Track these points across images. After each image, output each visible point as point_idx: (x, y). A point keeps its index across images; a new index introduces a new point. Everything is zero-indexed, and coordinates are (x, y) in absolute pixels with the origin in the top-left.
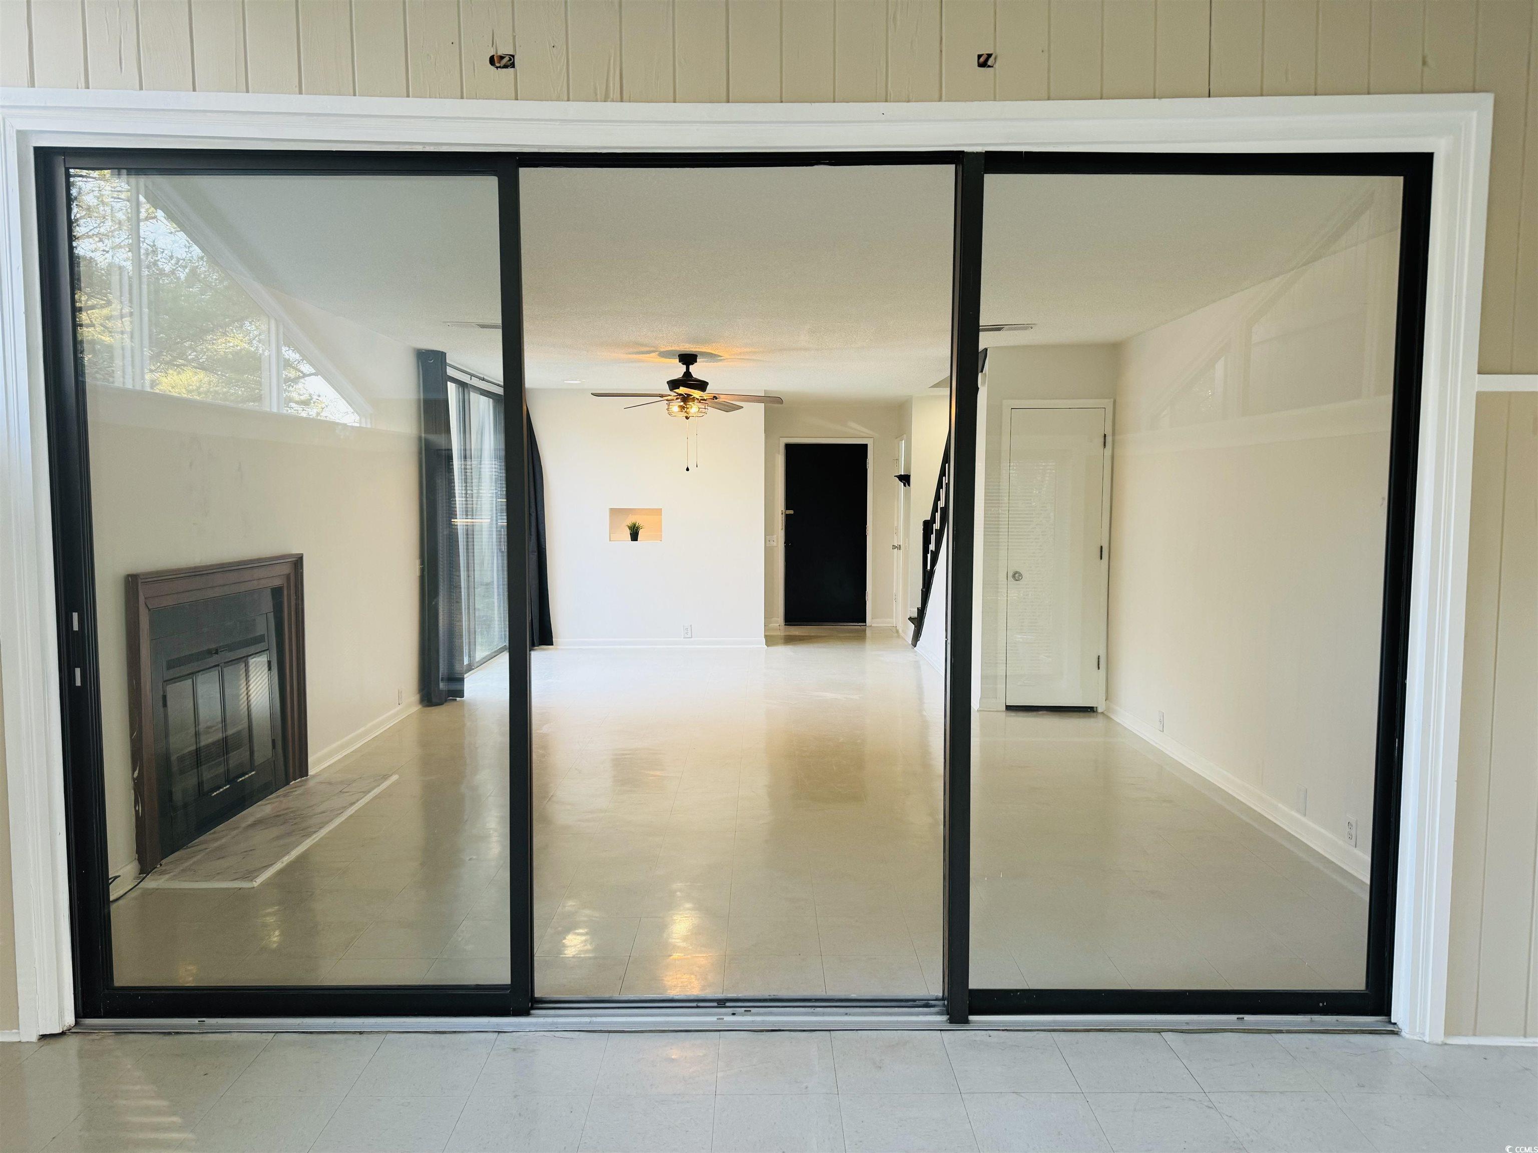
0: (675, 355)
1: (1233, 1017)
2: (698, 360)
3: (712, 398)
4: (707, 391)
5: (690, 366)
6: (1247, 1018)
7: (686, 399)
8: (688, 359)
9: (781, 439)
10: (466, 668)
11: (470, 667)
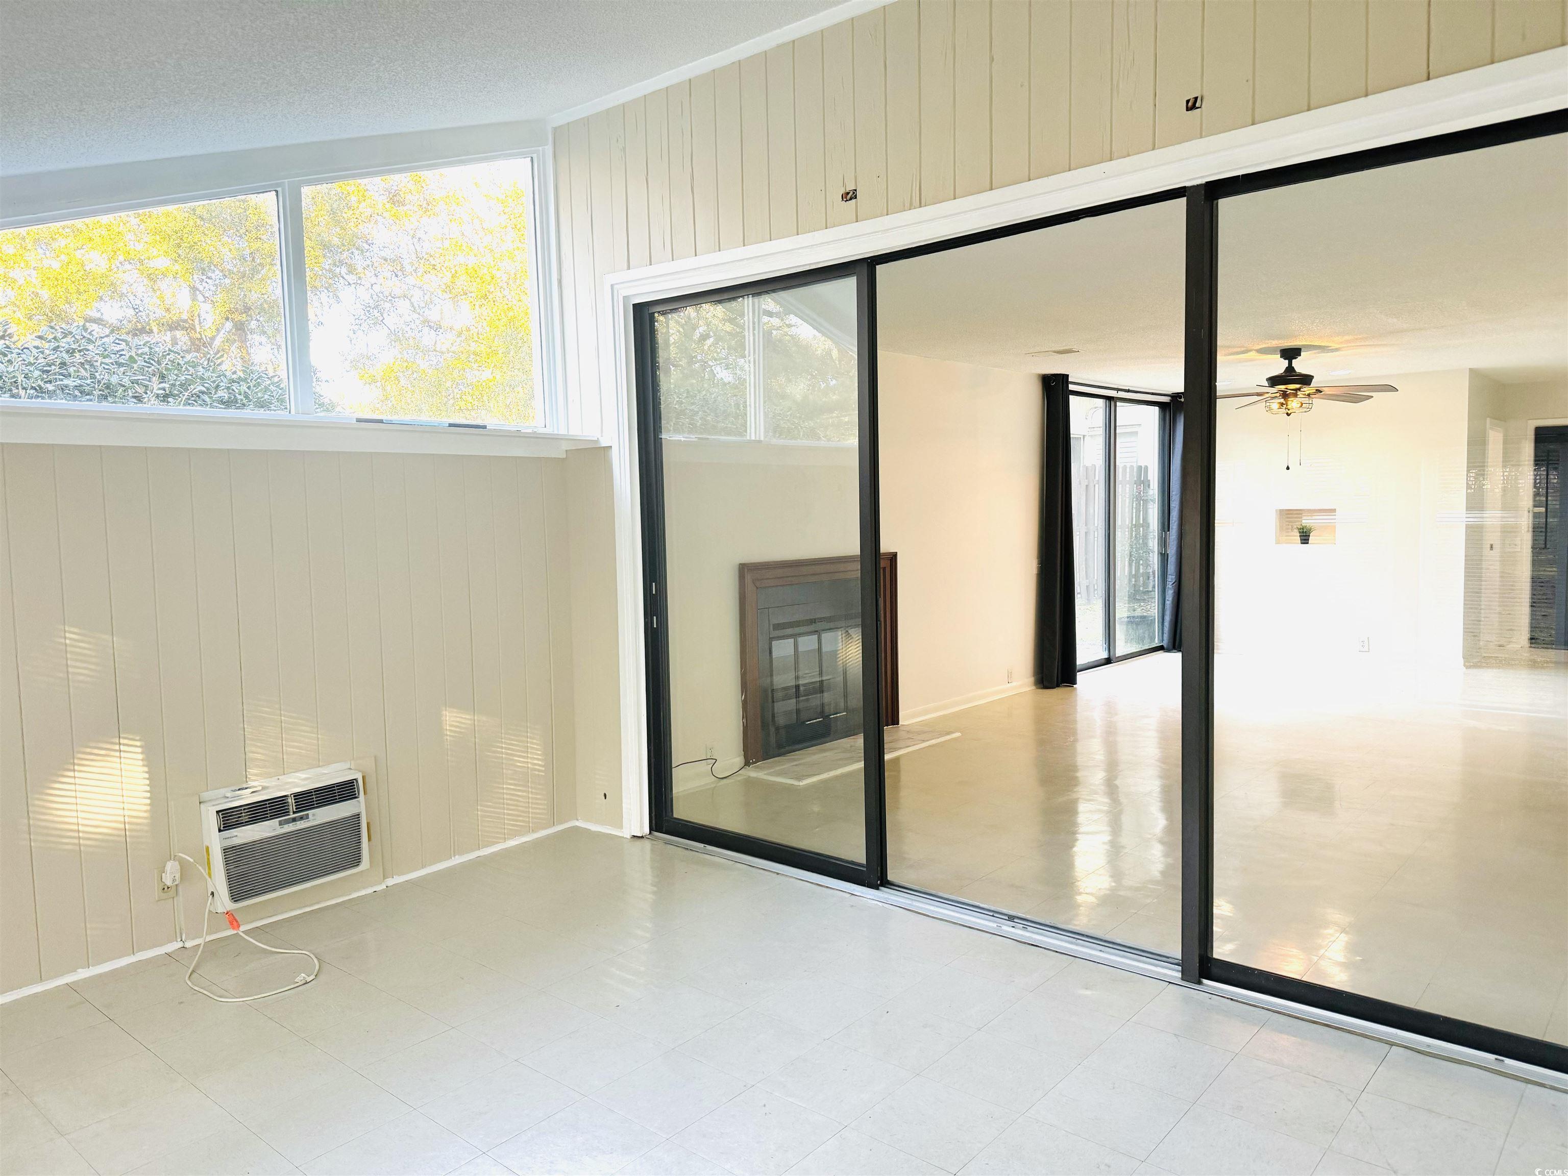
0: (1276, 351)
1: (1492, 1057)
2: (1302, 353)
3: (1315, 391)
4: (1311, 386)
5: (1293, 361)
6: (1508, 1061)
7: (1285, 395)
8: (1290, 354)
9: (1530, 422)
10: (1103, 661)
11: (1108, 661)
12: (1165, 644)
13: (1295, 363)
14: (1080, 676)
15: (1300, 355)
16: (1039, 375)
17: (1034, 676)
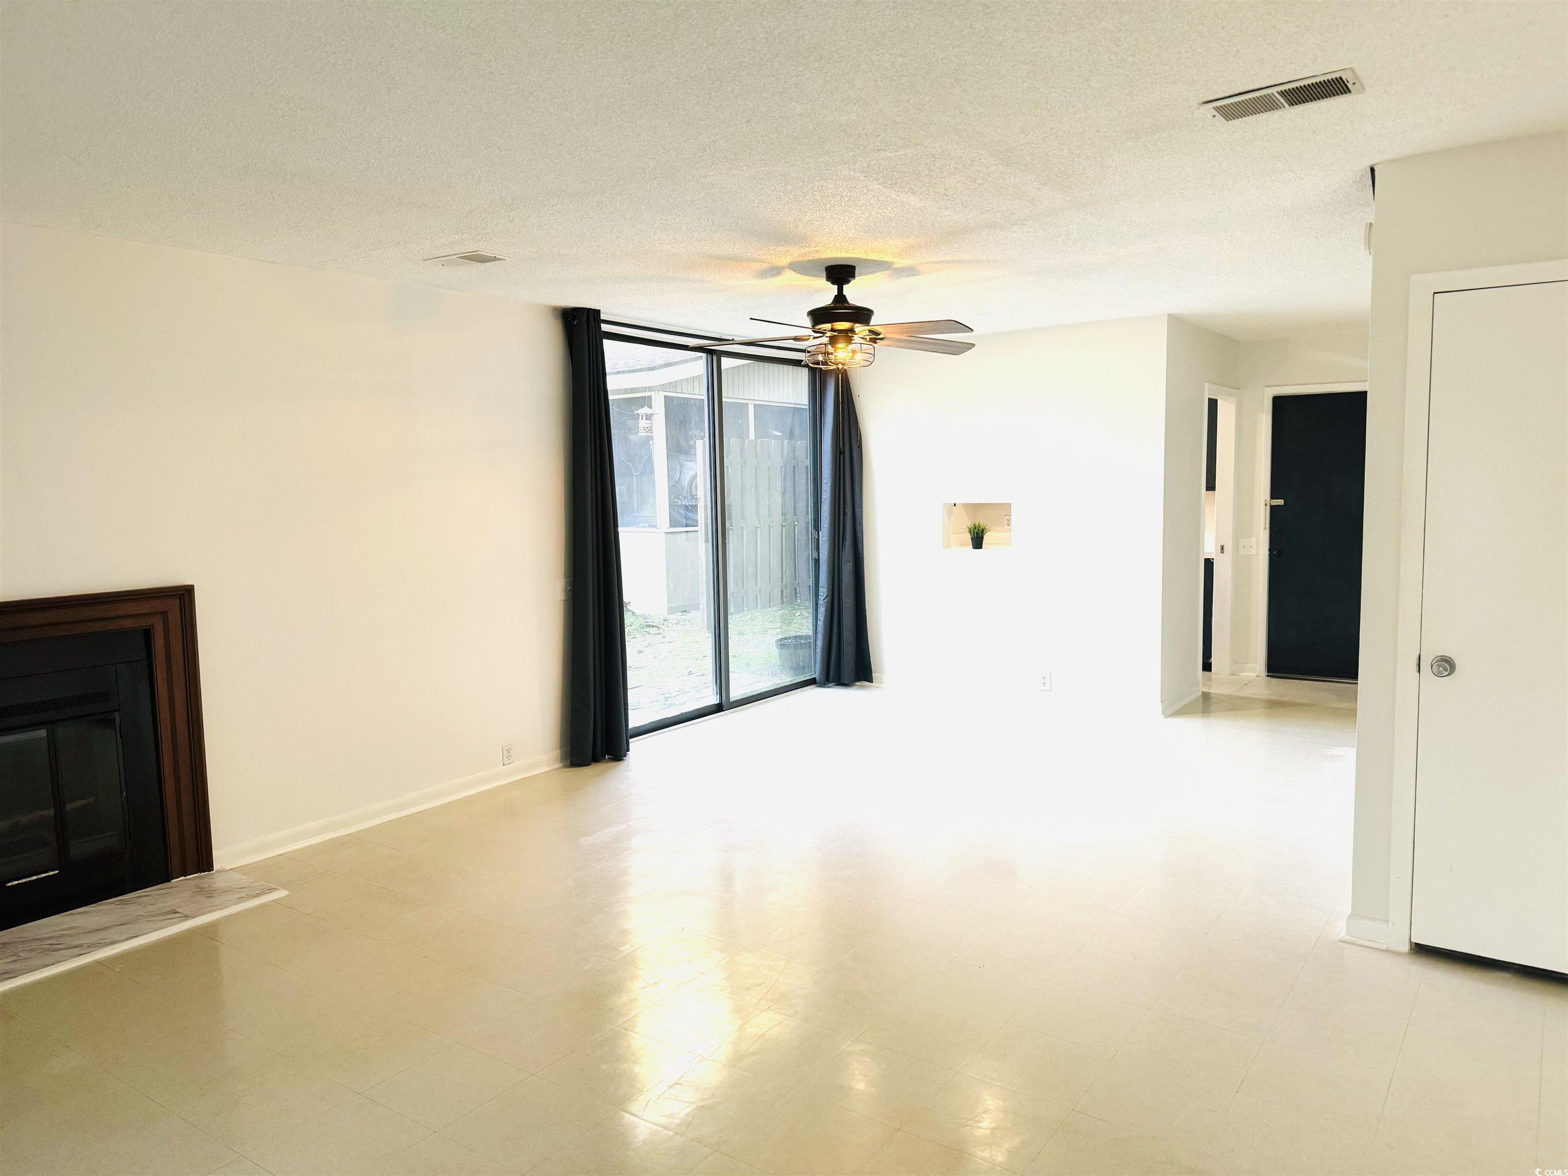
0: (819, 268)
2: (855, 275)
5: (845, 286)
7: (833, 339)
8: (841, 274)
9: (1267, 389)
10: (714, 708)
11: (718, 708)
12: (817, 675)
13: (847, 289)
14: (634, 743)
15: (854, 277)
16: (551, 307)
17: (560, 748)
